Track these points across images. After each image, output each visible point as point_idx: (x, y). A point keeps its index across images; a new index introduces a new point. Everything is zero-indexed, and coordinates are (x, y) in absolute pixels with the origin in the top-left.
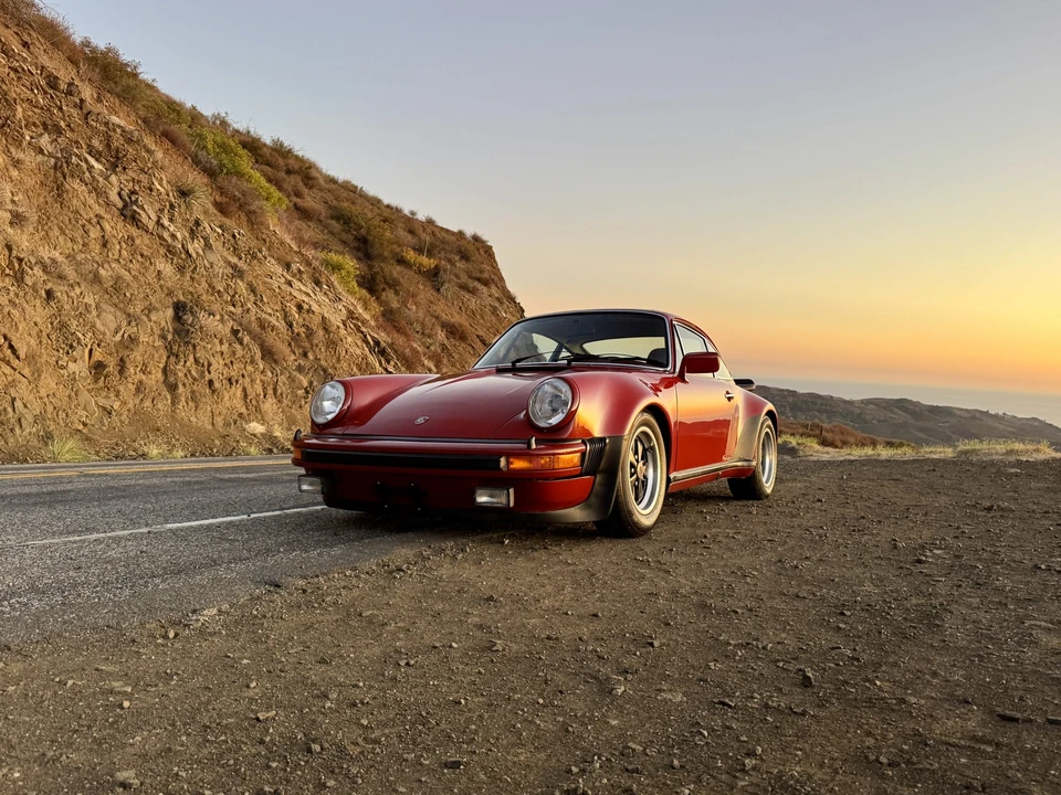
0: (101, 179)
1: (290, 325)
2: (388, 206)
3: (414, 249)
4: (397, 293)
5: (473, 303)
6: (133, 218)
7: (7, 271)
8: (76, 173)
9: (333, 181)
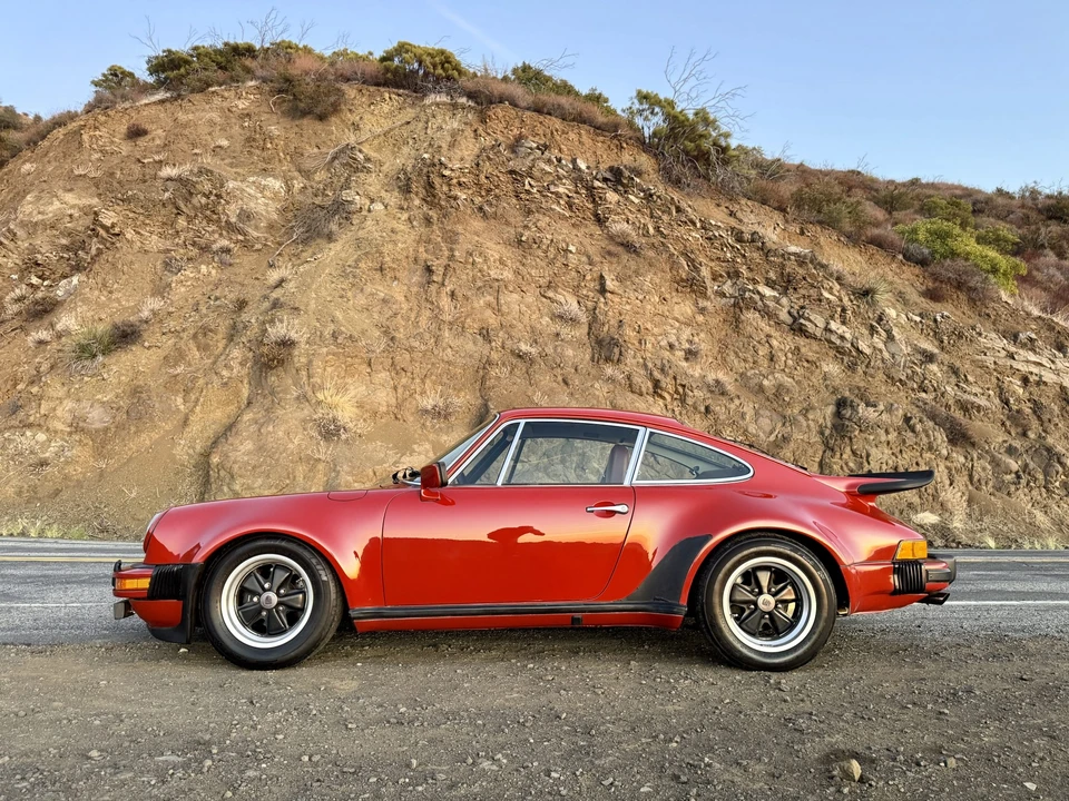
0: (772, 304)
1: (1006, 402)
6: (800, 330)
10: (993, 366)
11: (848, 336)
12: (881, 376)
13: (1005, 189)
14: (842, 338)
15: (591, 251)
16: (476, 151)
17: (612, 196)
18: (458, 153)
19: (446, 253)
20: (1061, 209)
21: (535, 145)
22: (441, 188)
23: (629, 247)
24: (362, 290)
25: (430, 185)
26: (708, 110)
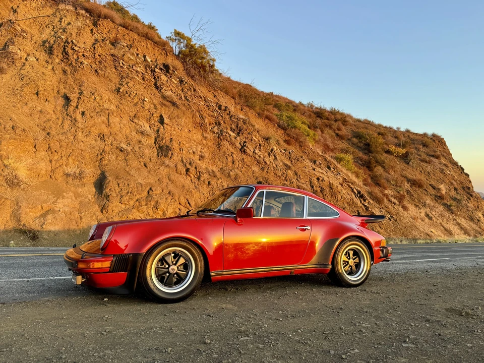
0: (233, 139)
1: (312, 187)
2: (385, 127)
3: (396, 145)
4: (384, 167)
5: (429, 168)
6: (244, 151)
7: (196, 176)
8: (225, 138)
9: (359, 121)
10: (308, 173)
11: (262, 156)
12: (272, 174)
13: (302, 102)
14: (260, 157)
15: (156, 102)
16: (93, 41)
17: (164, 78)
18: (82, 40)
19: (78, 91)
20: (322, 114)
21: (126, 45)
22: (73, 57)
23: (174, 104)
24: (26, 104)
25: (65, 53)
26: (206, 46)
